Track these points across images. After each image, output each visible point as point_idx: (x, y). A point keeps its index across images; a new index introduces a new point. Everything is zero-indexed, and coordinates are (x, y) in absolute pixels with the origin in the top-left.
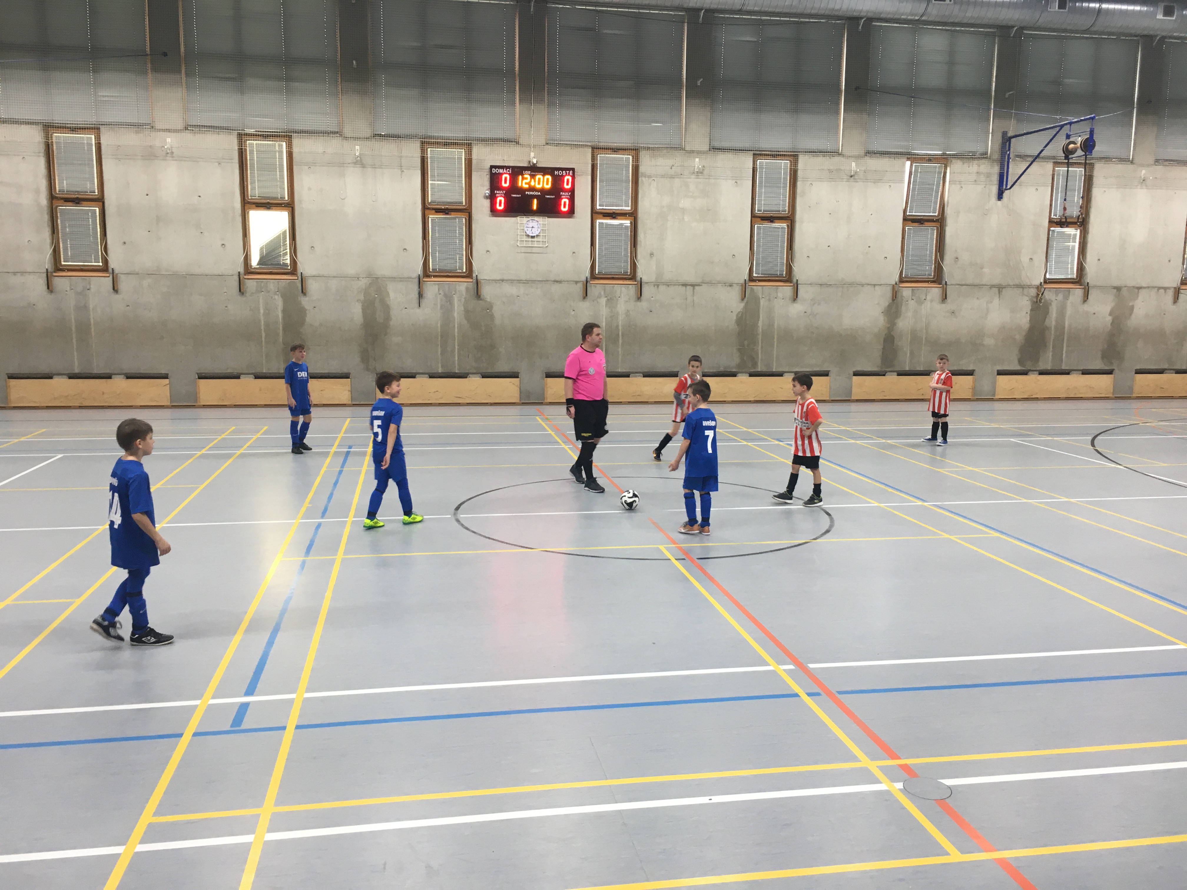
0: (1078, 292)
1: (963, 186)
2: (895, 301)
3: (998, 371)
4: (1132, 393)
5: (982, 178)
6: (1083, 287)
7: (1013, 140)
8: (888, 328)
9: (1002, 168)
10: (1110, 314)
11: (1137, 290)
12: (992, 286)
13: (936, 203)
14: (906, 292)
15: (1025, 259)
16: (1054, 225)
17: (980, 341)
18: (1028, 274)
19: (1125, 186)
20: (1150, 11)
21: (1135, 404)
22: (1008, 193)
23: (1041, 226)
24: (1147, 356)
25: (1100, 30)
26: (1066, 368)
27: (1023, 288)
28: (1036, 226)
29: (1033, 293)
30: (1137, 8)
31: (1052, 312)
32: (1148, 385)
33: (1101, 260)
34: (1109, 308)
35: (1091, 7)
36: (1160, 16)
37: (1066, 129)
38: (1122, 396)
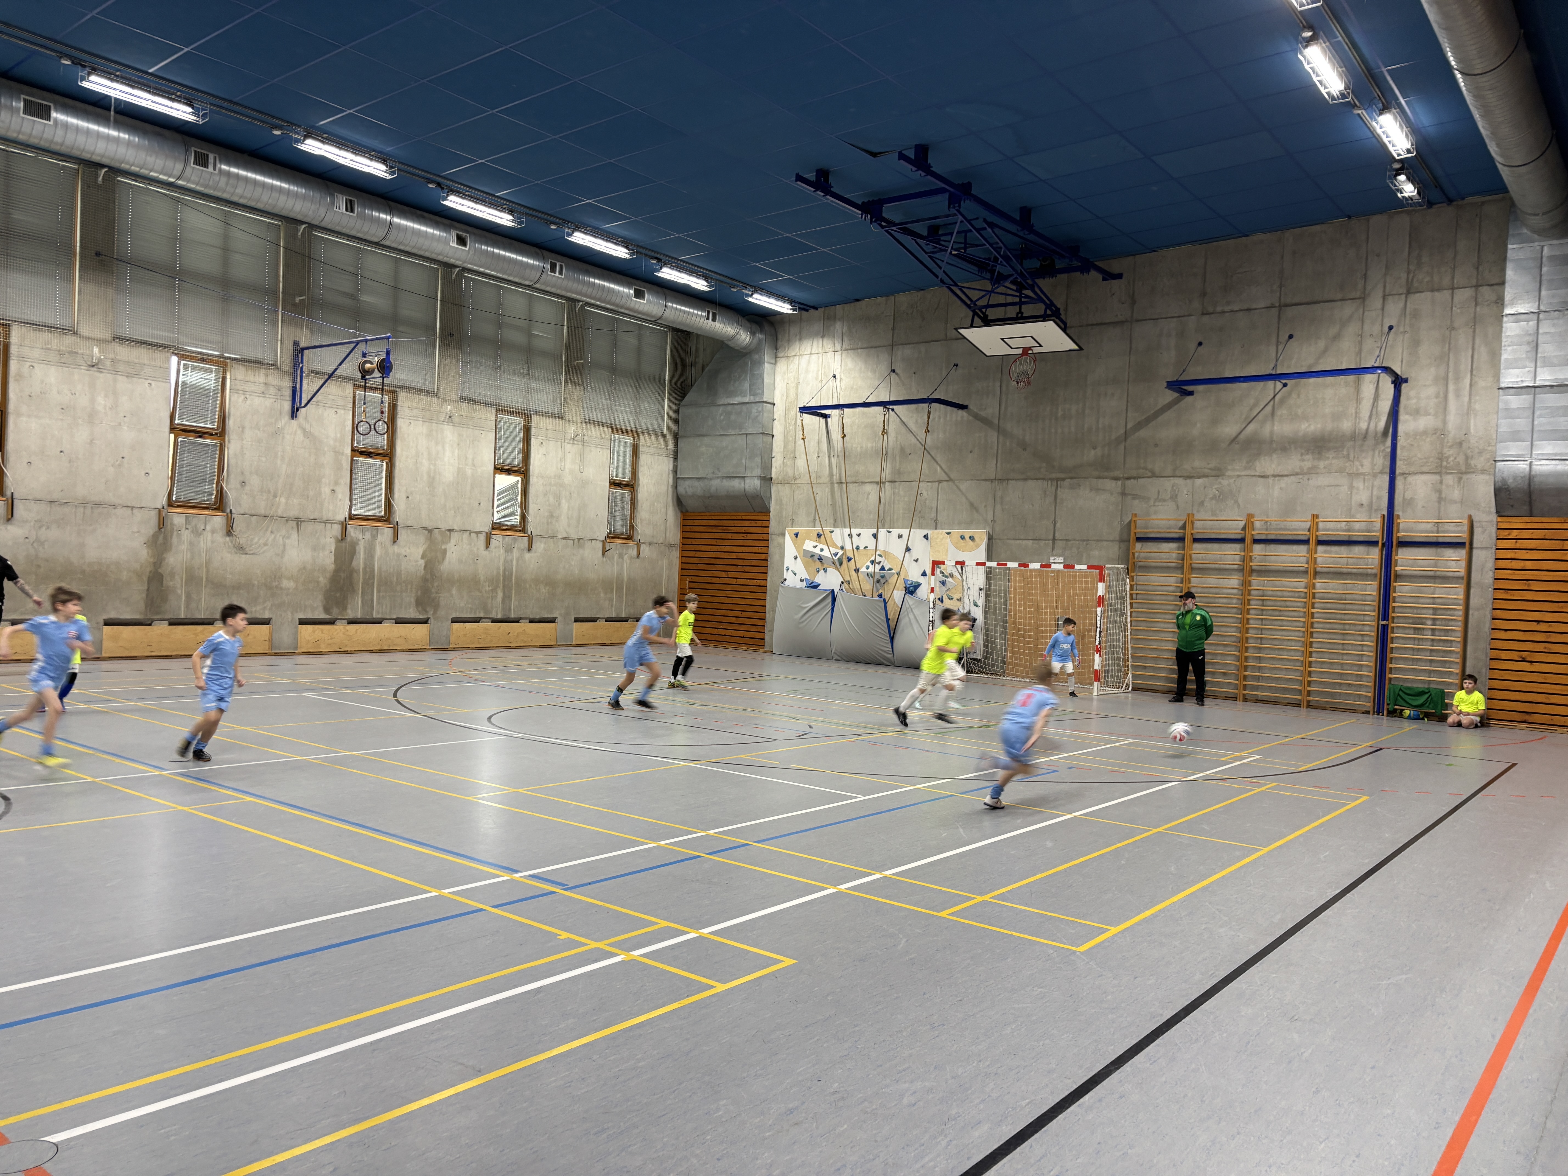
0: (387, 532)
1: (248, 396)
2: (163, 530)
3: (300, 619)
4: (449, 644)
5: (272, 391)
6: (392, 526)
7: (306, 352)
8: (154, 563)
9: (294, 381)
10: (422, 558)
11: (448, 533)
12: (288, 519)
13: (213, 413)
14: (178, 518)
15: (326, 490)
16: (358, 454)
17: (277, 583)
18: (331, 507)
19: (431, 420)
20: (443, 236)
21: (452, 655)
22: (302, 411)
23: (343, 454)
24: (462, 604)
25: (394, 245)
26: (379, 616)
27: (325, 523)
28: (337, 453)
29: (336, 530)
30: (430, 230)
31: (359, 553)
32: (465, 635)
33: (410, 497)
34: (421, 551)
35: (382, 218)
36: (453, 244)
37: (362, 347)
38: (438, 647)
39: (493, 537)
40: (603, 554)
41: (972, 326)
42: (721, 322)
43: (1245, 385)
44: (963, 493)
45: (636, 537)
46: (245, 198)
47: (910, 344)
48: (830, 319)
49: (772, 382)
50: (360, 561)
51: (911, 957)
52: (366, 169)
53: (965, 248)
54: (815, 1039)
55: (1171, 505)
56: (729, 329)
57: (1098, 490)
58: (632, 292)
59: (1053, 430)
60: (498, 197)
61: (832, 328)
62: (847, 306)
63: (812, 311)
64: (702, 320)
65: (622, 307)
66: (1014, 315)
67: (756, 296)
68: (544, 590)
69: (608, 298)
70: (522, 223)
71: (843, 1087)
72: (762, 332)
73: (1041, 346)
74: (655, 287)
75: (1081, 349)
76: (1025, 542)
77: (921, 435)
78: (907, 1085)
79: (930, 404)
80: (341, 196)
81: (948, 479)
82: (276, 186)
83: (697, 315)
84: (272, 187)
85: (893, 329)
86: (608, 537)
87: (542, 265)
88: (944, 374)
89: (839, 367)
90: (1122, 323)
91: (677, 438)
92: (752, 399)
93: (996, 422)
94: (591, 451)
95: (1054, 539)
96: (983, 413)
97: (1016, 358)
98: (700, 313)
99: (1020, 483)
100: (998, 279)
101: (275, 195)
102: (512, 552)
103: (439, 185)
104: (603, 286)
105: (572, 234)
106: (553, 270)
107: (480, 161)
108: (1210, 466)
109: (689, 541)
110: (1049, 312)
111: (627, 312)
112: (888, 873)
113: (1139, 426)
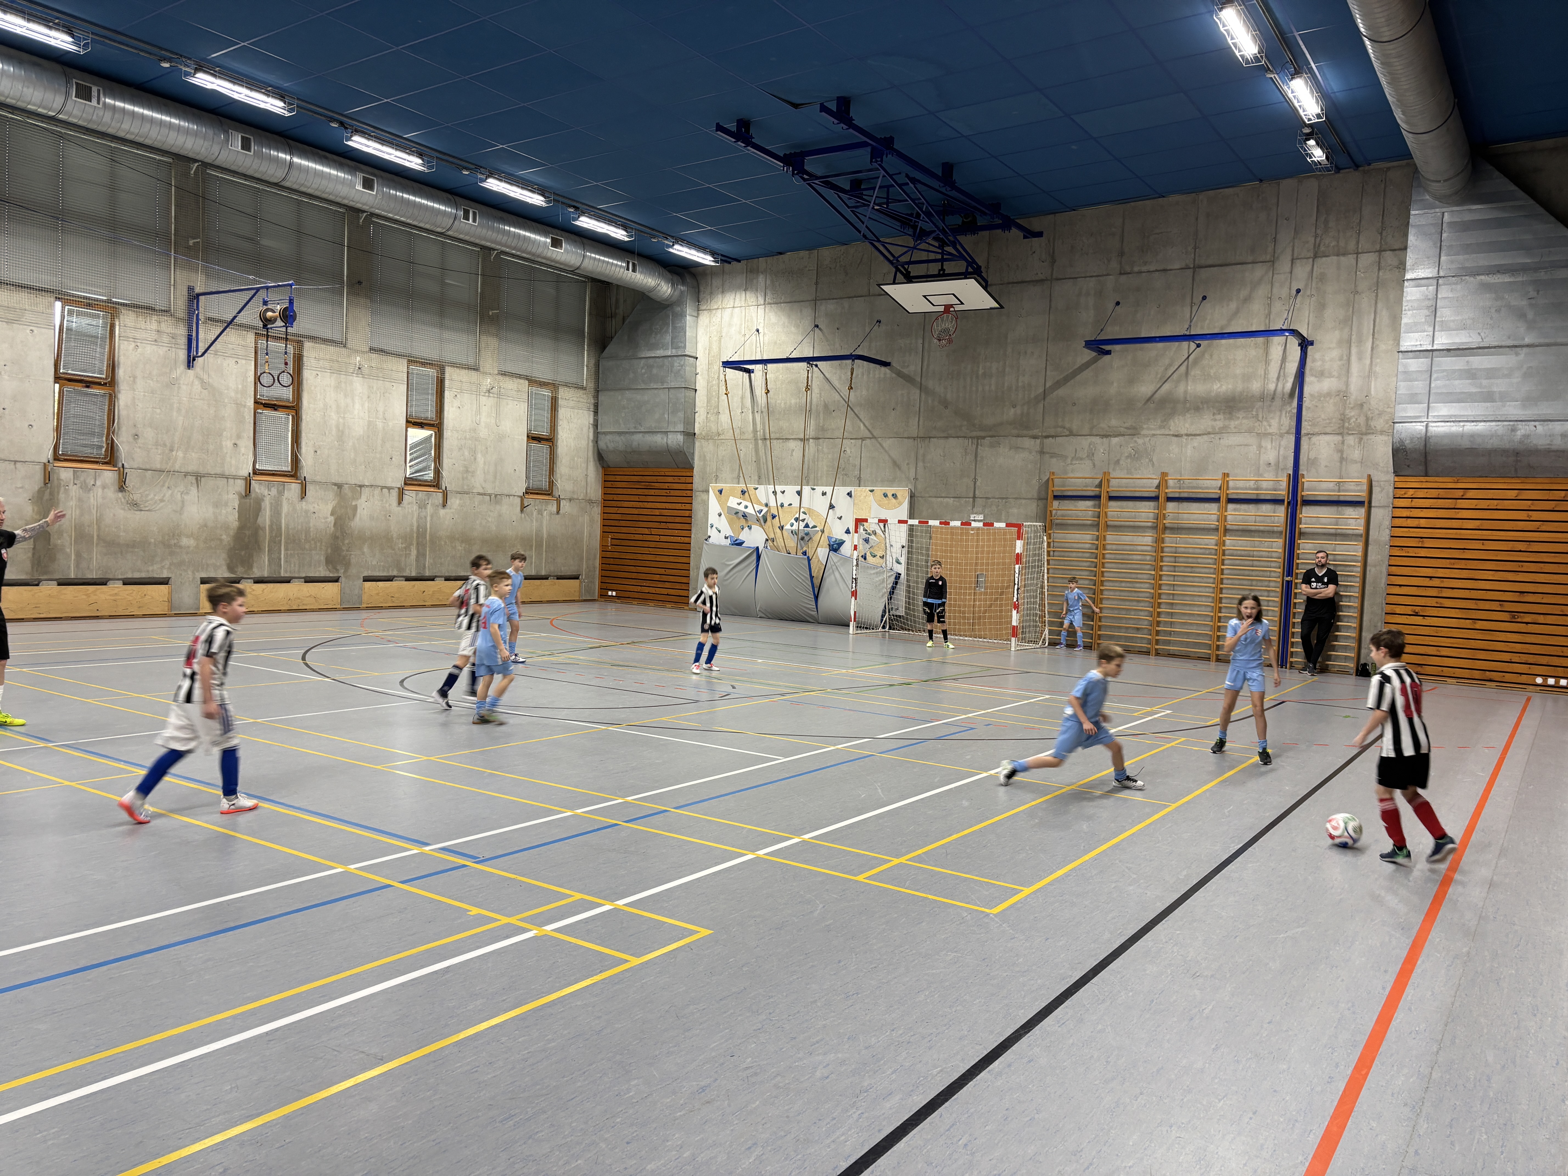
0: (294, 488)
1: (139, 344)
2: (49, 485)
3: (201, 578)
4: (361, 603)
5: (165, 338)
6: (299, 481)
7: (202, 298)
9: (190, 329)
10: (332, 514)
11: (359, 489)
12: (186, 474)
13: (102, 361)
14: (65, 474)
15: (228, 444)
16: (262, 406)
17: (176, 541)
18: (233, 462)
19: (339, 372)
20: (348, 179)
21: (364, 614)
22: (199, 361)
23: (245, 406)
24: (374, 563)
25: (295, 187)
26: (286, 575)
27: (227, 478)
28: (239, 405)
29: (240, 485)
30: (334, 172)
31: (265, 510)
32: (378, 594)
33: (318, 452)
34: (330, 507)
35: (281, 158)
36: (359, 187)
37: (262, 294)
38: (350, 606)
39: (406, 492)
40: (522, 511)
41: (894, 283)
42: (641, 273)
43: (1160, 345)
44: (886, 451)
45: (556, 493)
46: (132, 134)
47: (833, 299)
48: (753, 272)
49: (695, 335)
50: (266, 518)
51: (827, 923)
52: (262, 106)
53: (887, 204)
54: (729, 1013)
55: (1088, 463)
56: (650, 280)
57: (1017, 448)
58: (549, 240)
59: (974, 389)
60: (405, 139)
61: (755, 281)
62: (769, 259)
63: (734, 263)
64: (622, 270)
65: (539, 256)
66: (936, 273)
67: (677, 247)
68: (460, 547)
69: (524, 247)
70: (432, 167)
71: (755, 1061)
72: (683, 284)
73: (962, 303)
74: (573, 236)
75: (1002, 307)
76: (946, 500)
77: (845, 391)
78: (820, 1058)
79: (853, 360)
80: (236, 133)
81: (871, 436)
82: (165, 121)
83: (617, 265)
84: (161, 123)
85: (817, 284)
86: (527, 493)
87: (454, 211)
88: (867, 330)
89: (762, 321)
90: (1042, 281)
91: (597, 392)
92: (674, 352)
93: (919, 380)
94: (507, 404)
95: (974, 497)
96: (905, 371)
97: (938, 315)
98: (619, 263)
99: (942, 441)
100: (921, 235)
101: (164, 131)
102: (426, 508)
103: (342, 124)
104: (519, 235)
105: (485, 181)
106: (466, 218)
107: (386, 100)
108: (1127, 425)
109: (610, 497)
110: (970, 270)
111: (544, 261)
112: (806, 837)
113: (1058, 384)
